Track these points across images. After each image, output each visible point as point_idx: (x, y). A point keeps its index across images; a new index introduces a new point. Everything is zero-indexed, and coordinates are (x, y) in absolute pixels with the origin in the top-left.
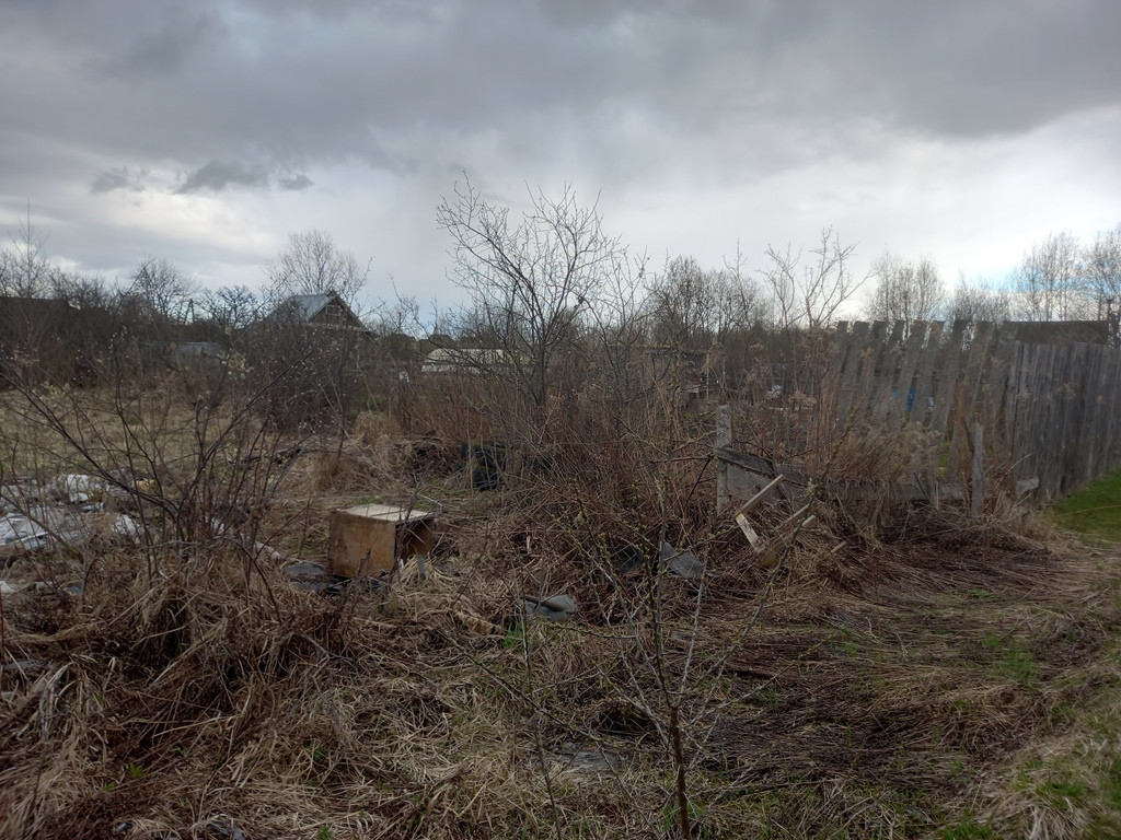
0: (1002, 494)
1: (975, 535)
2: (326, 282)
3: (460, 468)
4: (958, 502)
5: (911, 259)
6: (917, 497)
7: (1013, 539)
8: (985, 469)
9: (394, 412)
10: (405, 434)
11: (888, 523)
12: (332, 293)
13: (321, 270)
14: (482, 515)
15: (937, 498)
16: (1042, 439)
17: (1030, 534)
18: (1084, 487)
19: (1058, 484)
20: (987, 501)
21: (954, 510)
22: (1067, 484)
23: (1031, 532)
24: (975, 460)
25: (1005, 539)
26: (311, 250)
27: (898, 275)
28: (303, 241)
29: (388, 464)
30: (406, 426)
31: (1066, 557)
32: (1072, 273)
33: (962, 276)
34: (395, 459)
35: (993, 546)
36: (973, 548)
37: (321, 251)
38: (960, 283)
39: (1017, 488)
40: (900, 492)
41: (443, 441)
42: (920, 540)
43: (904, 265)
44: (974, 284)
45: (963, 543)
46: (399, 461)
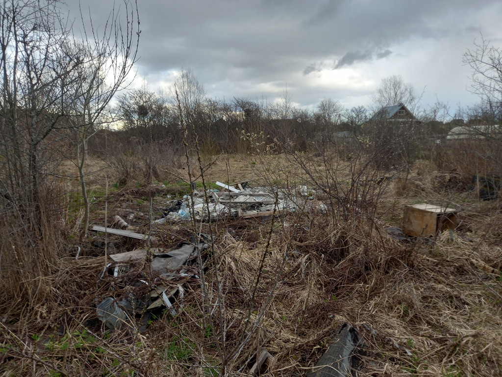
2: (398, 99)
3: (472, 188)
9: (434, 160)
10: (439, 170)
12: (401, 104)
13: (396, 94)
14: (485, 212)
26: (392, 85)
28: (388, 82)
29: (430, 185)
30: (440, 167)
34: (434, 183)
37: (396, 84)
41: (461, 174)
46: (436, 183)
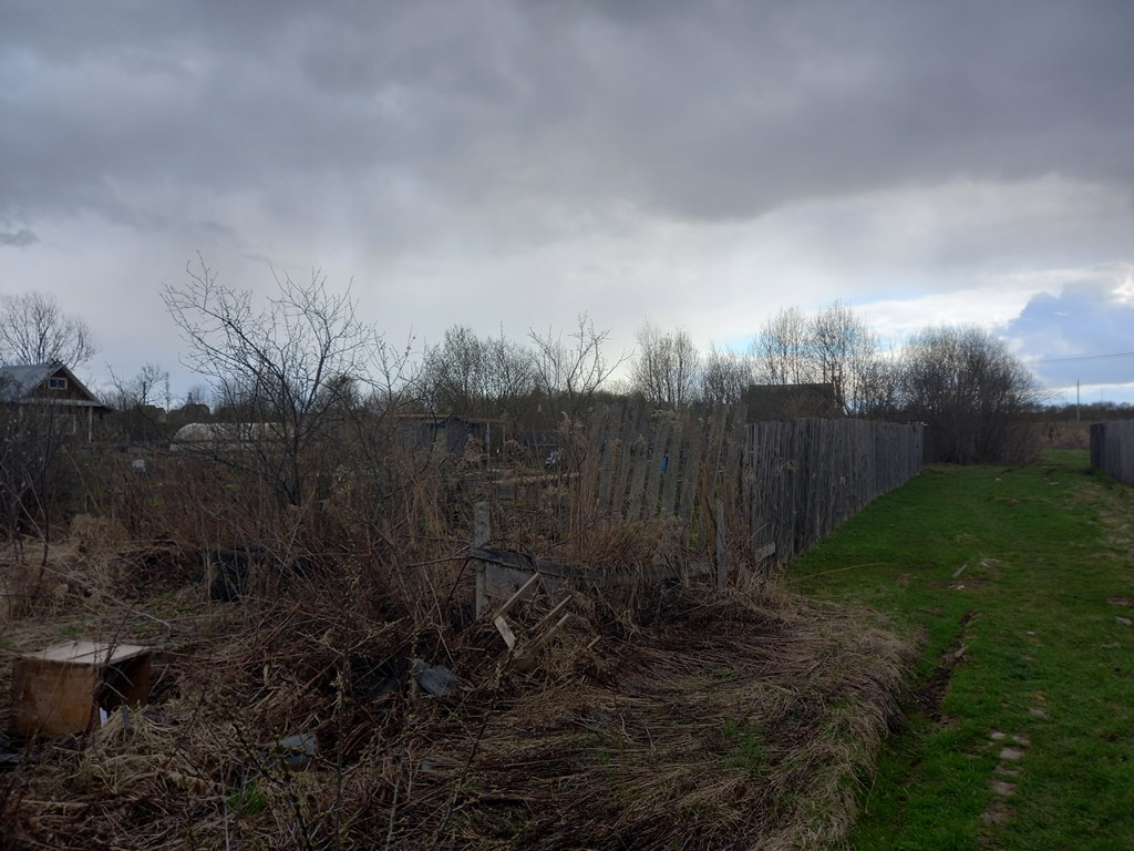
0: (742, 566)
1: (720, 610)
2: (49, 349)
3: (199, 578)
4: (704, 577)
5: (668, 330)
6: (669, 576)
7: (751, 611)
8: (727, 543)
9: (119, 515)
10: (133, 538)
11: (643, 605)
12: (56, 363)
13: (42, 337)
15: (686, 575)
16: (776, 508)
17: (767, 603)
18: (813, 546)
19: (792, 546)
20: (730, 574)
21: (702, 586)
22: (800, 546)
23: (768, 600)
24: (718, 535)
25: (745, 612)
26: (29, 314)
27: (658, 345)
28: (19, 304)
29: (107, 578)
30: (133, 528)
31: (795, 624)
32: (801, 344)
33: (713, 346)
34: (117, 571)
35: (735, 619)
36: (718, 624)
37: (42, 314)
38: (711, 353)
39: (756, 558)
40: (654, 573)
41: (179, 546)
42: (673, 620)
43: (663, 335)
44: (723, 354)
45: (710, 619)
46: (121, 572)
